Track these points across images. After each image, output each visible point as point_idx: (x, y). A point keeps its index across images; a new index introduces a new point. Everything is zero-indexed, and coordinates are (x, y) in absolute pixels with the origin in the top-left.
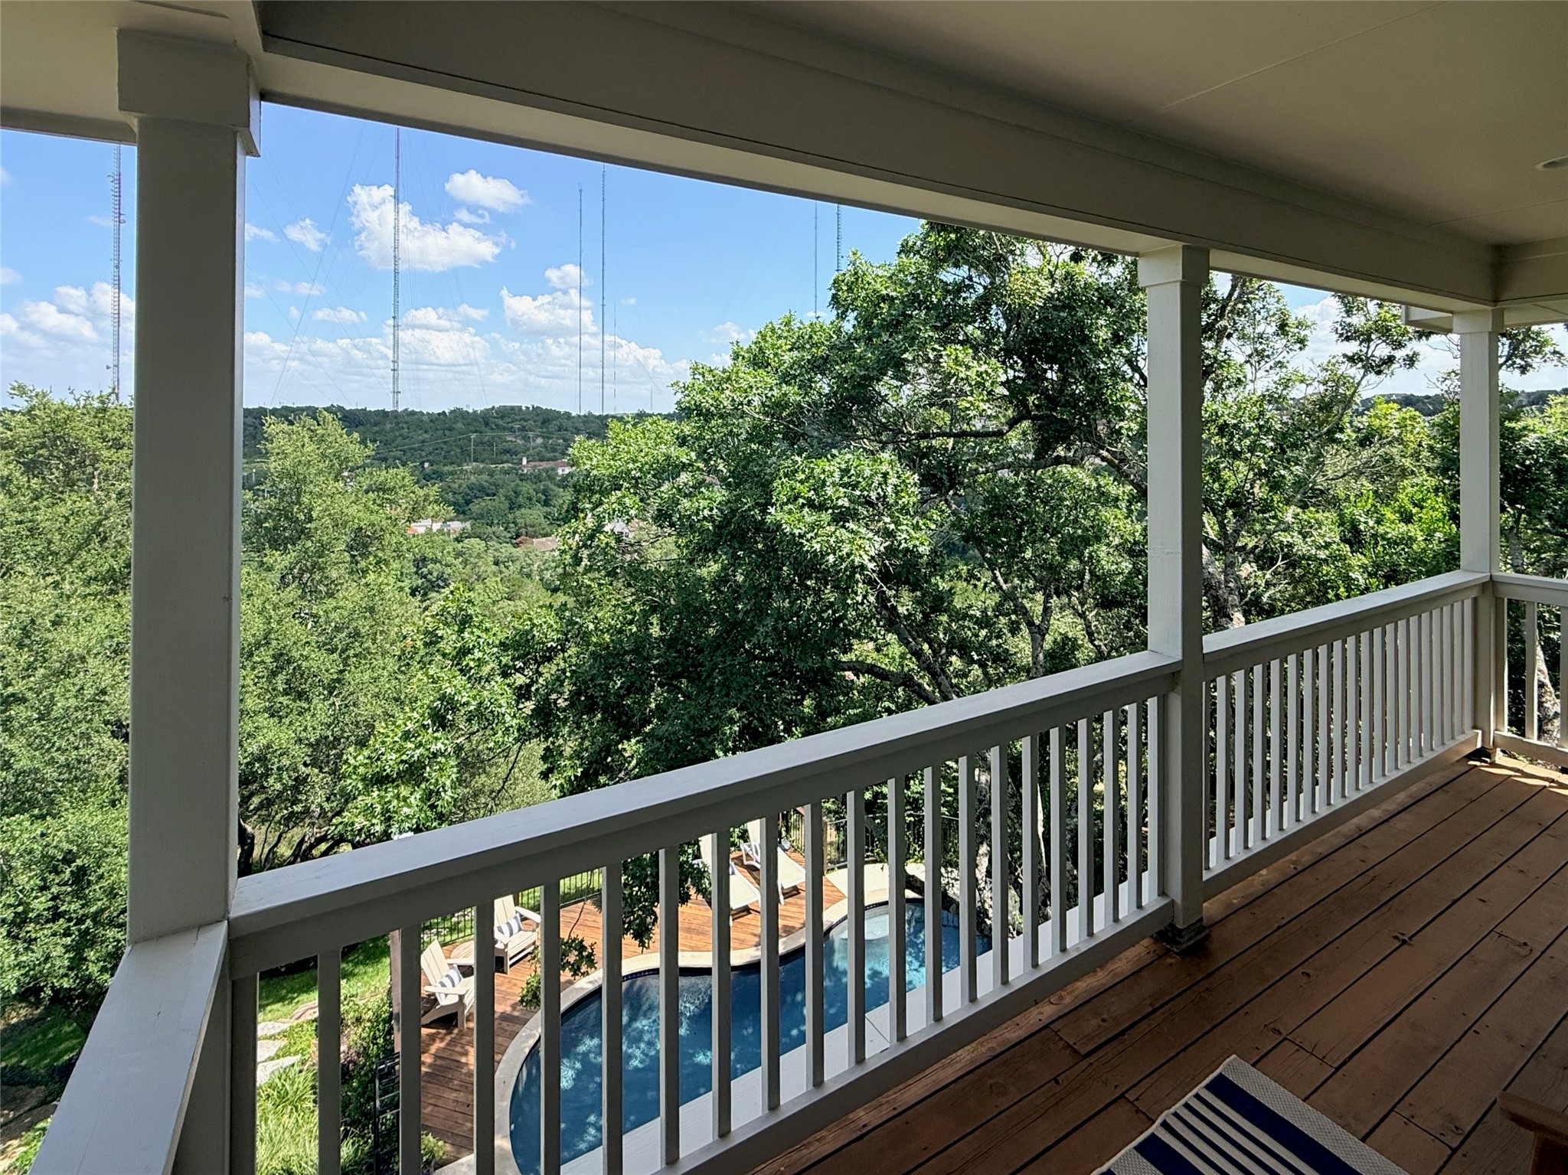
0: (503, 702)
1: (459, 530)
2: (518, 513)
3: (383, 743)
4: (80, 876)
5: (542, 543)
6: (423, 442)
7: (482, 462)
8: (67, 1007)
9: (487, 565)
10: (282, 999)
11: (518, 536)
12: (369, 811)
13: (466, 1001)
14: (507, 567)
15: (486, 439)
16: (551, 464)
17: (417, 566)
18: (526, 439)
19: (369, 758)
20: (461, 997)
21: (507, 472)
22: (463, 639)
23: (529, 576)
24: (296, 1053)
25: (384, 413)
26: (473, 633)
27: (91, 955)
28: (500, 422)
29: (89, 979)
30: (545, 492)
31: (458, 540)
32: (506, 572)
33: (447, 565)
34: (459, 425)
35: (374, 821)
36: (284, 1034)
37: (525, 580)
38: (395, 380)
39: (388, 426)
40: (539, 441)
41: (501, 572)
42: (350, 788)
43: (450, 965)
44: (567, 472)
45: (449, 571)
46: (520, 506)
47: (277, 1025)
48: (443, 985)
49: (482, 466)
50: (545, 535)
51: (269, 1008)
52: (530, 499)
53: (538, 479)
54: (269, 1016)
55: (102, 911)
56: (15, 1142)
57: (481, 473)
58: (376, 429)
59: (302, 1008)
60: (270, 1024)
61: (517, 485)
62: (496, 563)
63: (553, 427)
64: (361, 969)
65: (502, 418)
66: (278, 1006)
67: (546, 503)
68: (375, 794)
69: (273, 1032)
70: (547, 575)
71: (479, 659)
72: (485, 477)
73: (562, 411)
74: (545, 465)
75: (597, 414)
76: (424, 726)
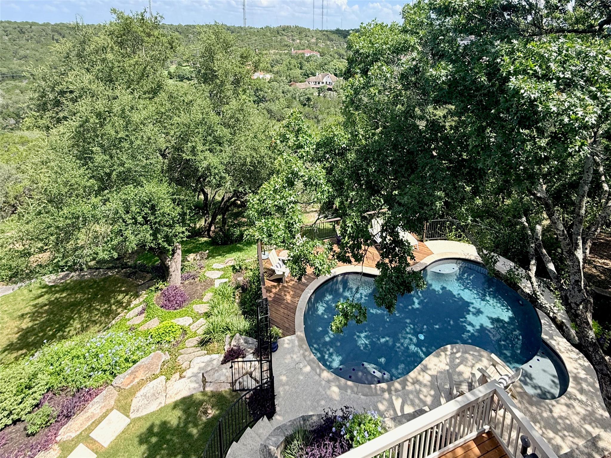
0: (321, 177)
1: (269, 78)
2: (291, 72)
3: (265, 193)
4: (153, 208)
5: (300, 85)
6: (255, 40)
7: (277, 49)
8: (154, 252)
9: (279, 93)
10: (220, 255)
11: (290, 82)
12: (261, 229)
13: (285, 274)
14: (287, 95)
15: (279, 39)
16: (303, 51)
17: (255, 92)
18: (293, 40)
19: (259, 200)
20: (284, 273)
21: (286, 54)
22: (299, 140)
23: (295, 98)
24: (227, 278)
25: (241, 28)
26: (303, 137)
27: (159, 236)
28: (283, 32)
29: (159, 244)
30: (300, 63)
31: (269, 82)
32: (287, 97)
33: (265, 92)
34: (268, 34)
35: (263, 236)
36: (222, 269)
37: (294, 100)
38: (244, 13)
39: (243, 34)
40: (298, 41)
41: (285, 96)
42: (251, 215)
43: (279, 259)
44: (309, 55)
45: (266, 95)
46: (291, 69)
47: (220, 265)
48: (277, 267)
49: (277, 51)
50: (301, 82)
51: (217, 257)
52: (295, 66)
53: (298, 57)
54: (217, 260)
55: (161, 220)
56: (144, 292)
57: (276, 55)
58: (238, 34)
59: (227, 260)
60: (218, 264)
61: (290, 60)
62: (283, 93)
63: (303, 35)
64: (245, 247)
65: (284, 30)
66: (219, 257)
67: (301, 68)
68: (263, 221)
69: (218, 268)
70: (302, 98)
71: (307, 151)
72: (278, 56)
73: (307, 28)
74: (301, 52)
75: (320, 29)
76: (284, 187)
